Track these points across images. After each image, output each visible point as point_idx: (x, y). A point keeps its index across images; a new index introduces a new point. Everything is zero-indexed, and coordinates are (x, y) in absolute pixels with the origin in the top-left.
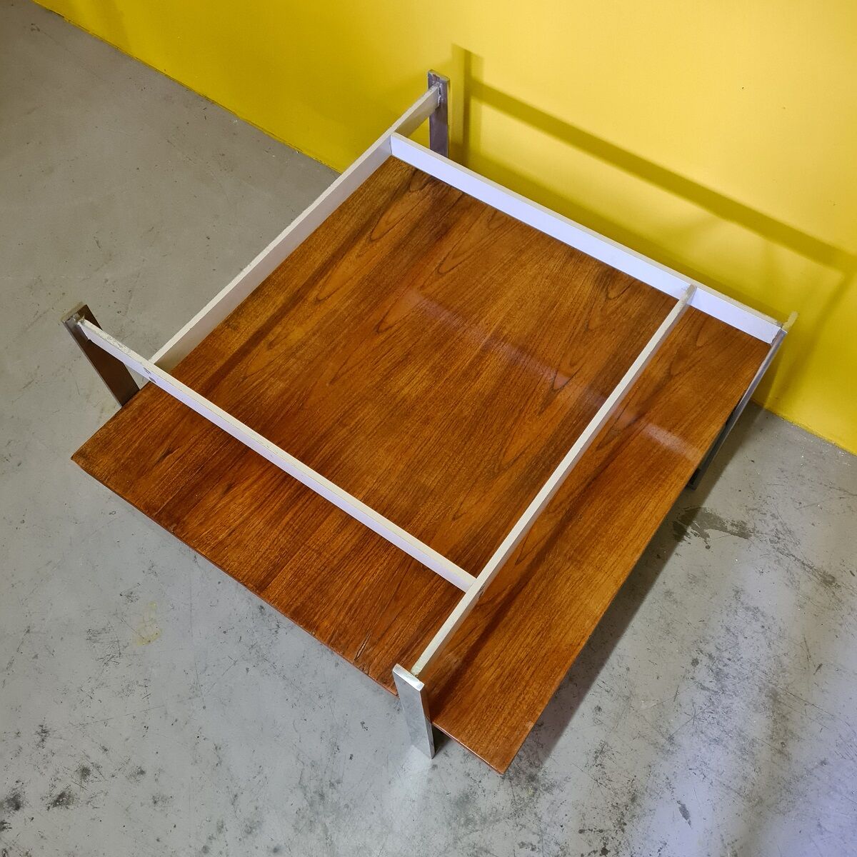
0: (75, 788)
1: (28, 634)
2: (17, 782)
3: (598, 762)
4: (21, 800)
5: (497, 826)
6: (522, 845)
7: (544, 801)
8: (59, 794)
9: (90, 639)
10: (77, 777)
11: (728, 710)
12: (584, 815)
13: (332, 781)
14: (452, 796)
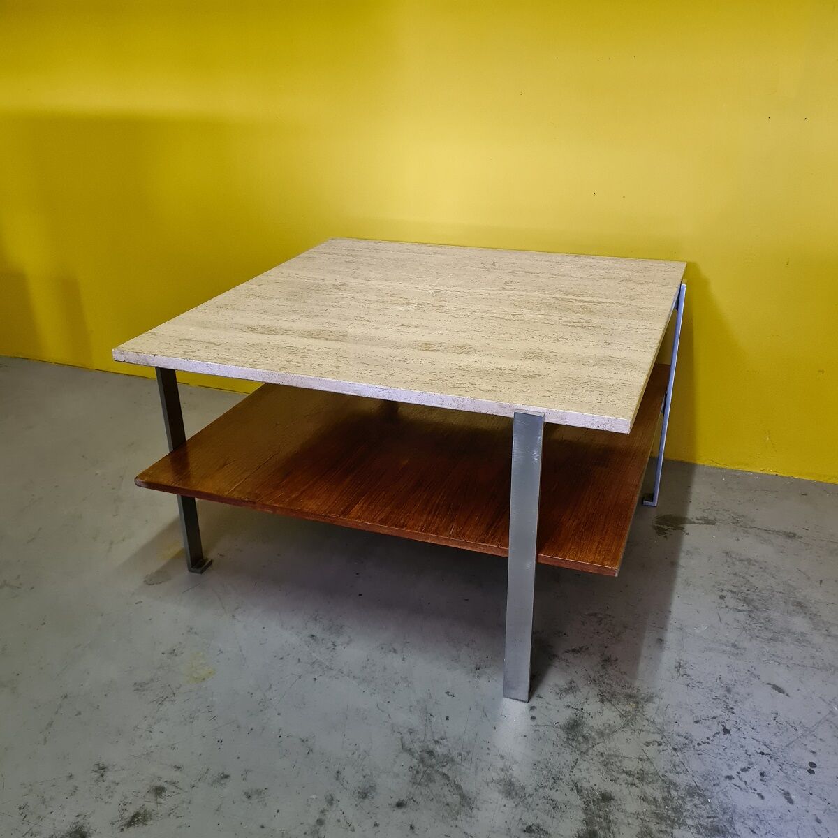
0: (150, 806)
1: (66, 700)
2: (78, 816)
3: (682, 673)
4: (86, 830)
5: (616, 736)
6: (648, 744)
7: (650, 710)
8: (132, 815)
9: (138, 689)
10: (151, 797)
11: (768, 619)
12: (691, 710)
13: (436, 739)
14: (561, 723)
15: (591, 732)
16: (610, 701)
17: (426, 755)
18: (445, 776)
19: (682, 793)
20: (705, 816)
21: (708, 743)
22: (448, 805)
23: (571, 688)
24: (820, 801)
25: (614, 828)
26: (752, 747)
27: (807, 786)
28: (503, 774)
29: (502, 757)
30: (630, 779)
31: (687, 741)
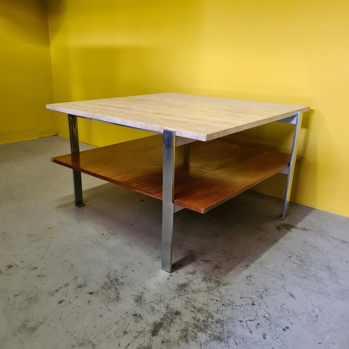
0: (3, 270)
3: (248, 279)
6: (212, 300)
7: (222, 289)
9: (29, 236)
10: (6, 268)
11: (307, 270)
12: (242, 293)
13: (123, 276)
14: (179, 283)
15: (189, 289)
16: (207, 281)
17: (115, 280)
18: (116, 289)
19: (214, 321)
20: (218, 332)
21: (241, 306)
22: (109, 298)
23: (193, 273)
24: (280, 343)
25: (172, 325)
26: (261, 313)
27: (278, 335)
28: (140, 294)
29: (144, 288)
30: (193, 309)
31: (231, 303)
